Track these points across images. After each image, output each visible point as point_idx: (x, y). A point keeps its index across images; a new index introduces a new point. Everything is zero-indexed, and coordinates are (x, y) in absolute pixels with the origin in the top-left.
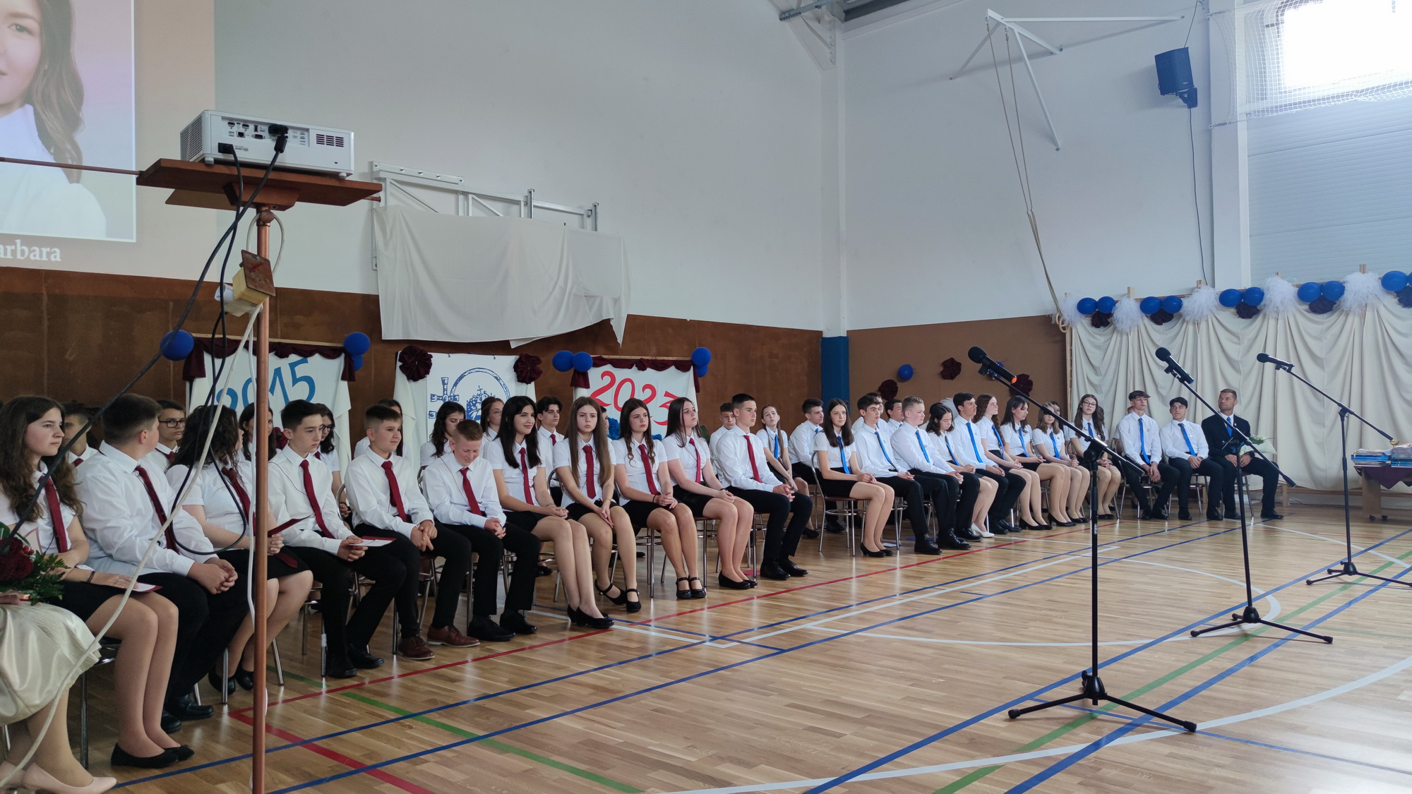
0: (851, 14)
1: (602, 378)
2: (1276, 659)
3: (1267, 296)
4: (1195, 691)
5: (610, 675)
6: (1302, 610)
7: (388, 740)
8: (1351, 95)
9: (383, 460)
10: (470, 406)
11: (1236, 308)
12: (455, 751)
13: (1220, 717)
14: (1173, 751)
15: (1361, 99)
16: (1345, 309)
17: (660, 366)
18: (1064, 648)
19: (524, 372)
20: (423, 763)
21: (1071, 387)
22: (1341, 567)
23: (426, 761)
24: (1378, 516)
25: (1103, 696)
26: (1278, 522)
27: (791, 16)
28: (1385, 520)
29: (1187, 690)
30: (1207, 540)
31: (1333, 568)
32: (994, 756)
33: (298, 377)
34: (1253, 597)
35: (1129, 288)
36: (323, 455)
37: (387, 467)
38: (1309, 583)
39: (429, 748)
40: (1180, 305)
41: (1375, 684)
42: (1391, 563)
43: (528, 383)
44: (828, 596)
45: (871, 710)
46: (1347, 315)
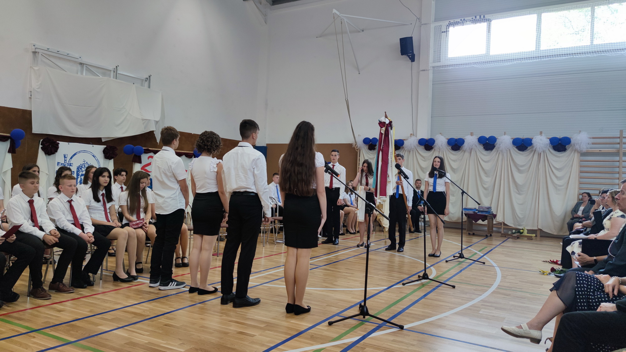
0: (275, 2)
1: (148, 159)
2: (434, 295)
3: (436, 142)
4: (404, 310)
6: (444, 273)
8: (472, 64)
9: (28, 199)
10: (79, 169)
11: (424, 146)
12: (58, 350)
13: (413, 322)
14: (394, 339)
15: (475, 66)
16: (464, 150)
18: (352, 291)
19: (108, 154)
22: (459, 255)
24: (471, 233)
25: (367, 314)
28: (474, 234)
29: (400, 310)
31: (455, 255)
32: (322, 344)
34: (426, 267)
37: (31, 202)
38: (447, 261)
39: (44, 349)
40: (403, 143)
41: (471, 306)
42: (476, 253)
43: (110, 160)
45: (268, 323)
46: (465, 152)
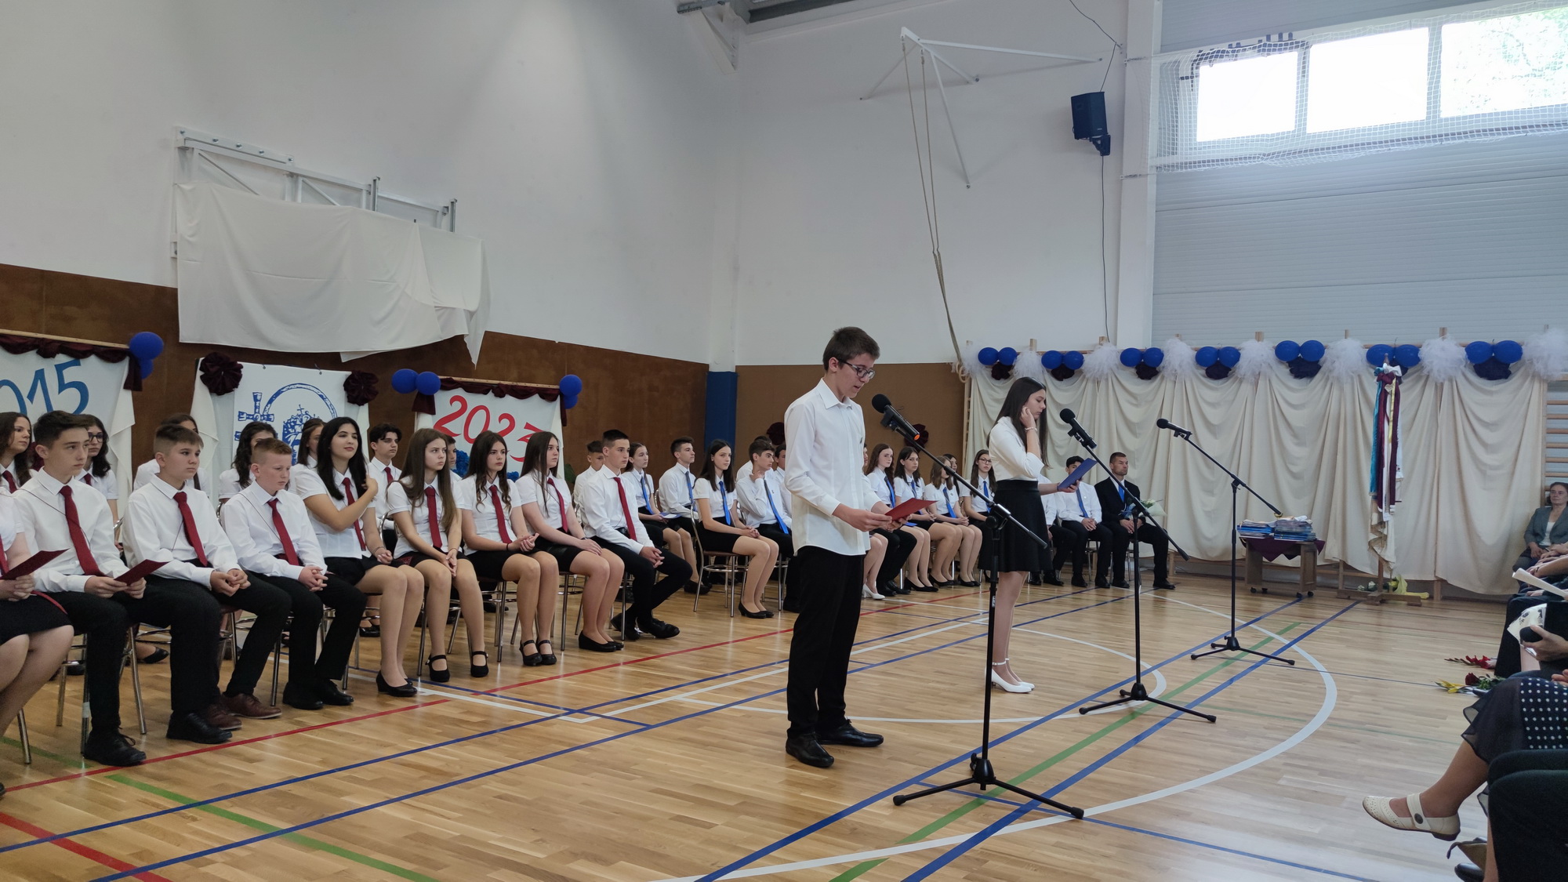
0: (756, 15)
1: (451, 404)
2: (1162, 739)
3: (1166, 358)
4: (1083, 774)
5: (447, 754)
6: (1187, 685)
7: (164, 835)
8: (1258, 157)
9: (175, 491)
10: (288, 428)
11: (1136, 368)
12: (250, 849)
13: (1106, 802)
14: (1059, 840)
15: (1268, 162)
16: (1240, 377)
17: (522, 394)
18: (952, 726)
19: (355, 392)
20: (209, 864)
21: (967, 440)
22: (1225, 642)
23: (213, 862)
24: (1259, 588)
25: (991, 779)
26: (1170, 593)
27: (689, 10)
28: (1265, 592)
29: (1075, 772)
30: (1095, 609)
31: (1216, 643)
32: (878, 848)
33: (66, 383)
34: (1141, 671)
35: (1031, 340)
36: (95, 479)
37: (180, 499)
38: (1194, 657)
39: (217, 845)
40: (1081, 362)
41: (1256, 767)
42: (1271, 639)
43: (361, 404)
44: (702, 663)
45: (746, 797)
46: (1241, 382)
